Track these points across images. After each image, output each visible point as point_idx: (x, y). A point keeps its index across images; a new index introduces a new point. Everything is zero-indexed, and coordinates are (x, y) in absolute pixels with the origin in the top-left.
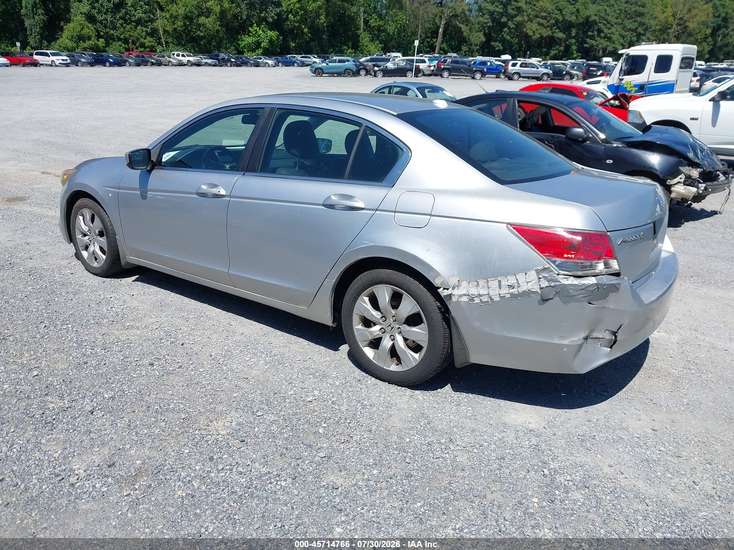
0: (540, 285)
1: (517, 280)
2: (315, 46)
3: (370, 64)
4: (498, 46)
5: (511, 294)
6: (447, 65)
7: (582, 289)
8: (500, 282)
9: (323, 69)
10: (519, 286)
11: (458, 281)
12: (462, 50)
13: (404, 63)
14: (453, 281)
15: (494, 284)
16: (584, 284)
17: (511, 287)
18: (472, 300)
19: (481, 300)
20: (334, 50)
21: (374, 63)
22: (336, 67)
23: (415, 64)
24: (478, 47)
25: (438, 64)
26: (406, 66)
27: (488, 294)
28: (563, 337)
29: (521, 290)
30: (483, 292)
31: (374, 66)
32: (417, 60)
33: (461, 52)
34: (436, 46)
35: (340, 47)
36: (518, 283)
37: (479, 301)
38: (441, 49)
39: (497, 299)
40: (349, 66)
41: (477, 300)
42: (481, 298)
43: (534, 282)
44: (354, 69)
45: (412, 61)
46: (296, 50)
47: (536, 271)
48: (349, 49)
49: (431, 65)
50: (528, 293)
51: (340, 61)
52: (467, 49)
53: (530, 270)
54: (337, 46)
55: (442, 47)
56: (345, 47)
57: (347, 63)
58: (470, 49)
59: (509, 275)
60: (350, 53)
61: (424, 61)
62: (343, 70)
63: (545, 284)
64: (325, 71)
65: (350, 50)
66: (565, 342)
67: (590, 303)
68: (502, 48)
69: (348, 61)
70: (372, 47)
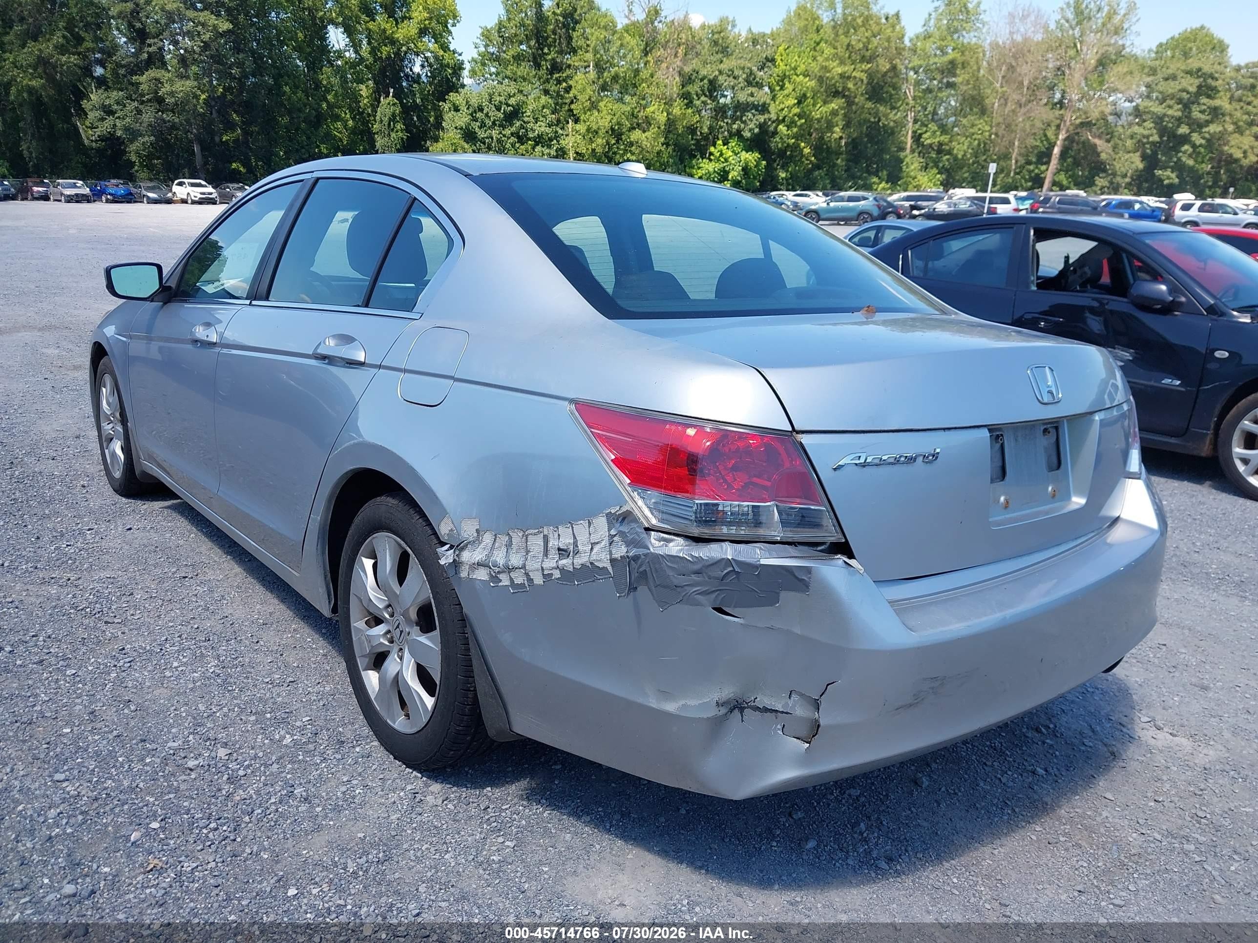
0: (611, 554)
1: (575, 537)
2: (821, 177)
3: (907, 204)
4: (1169, 178)
5: (562, 570)
6: (1049, 208)
7: (697, 572)
8: (546, 539)
9: (821, 214)
10: (576, 552)
11: (477, 531)
12: (1097, 186)
13: (969, 203)
14: (468, 530)
15: (536, 543)
16: (700, 559)
17: (563, 552)
18: (495, 578)
19: (511, 580)
20: (855, 184)
21: (912, 203)
22: (843, 210)
23: (986, 205)
24: (1128, 180)
25: (1032, 206)
26: (971, 208)
27: (524, 567)
28: (666, 695)
29: (579, 561)
30: (516, 560)
31: (913, 208)
32: (991, 198)
33: (1094, 188)
34: (1045, 178)
35: (866, 178)
36: (575, 544)
37: (507, 583)
38: (1054, 183)
39: (538, 580)
40: (867, 208)
41: (505, 581)
42: (513, 575)
43: (603, 543)
44: (876, 212)
45: (983, 200)
46: (788, 184)
47: (609, 515)
48: (880, 183)
49: (1021, 207)
50: (590, 571)
51: (851, 199)
52: (1106, 184)
53: (595, 515)
54: (860, 178)
55: (1057, 180)
56: (875, 180)
57: (862, 202)
58: (1111, 183)
59: (561, 523)
60: (884, 189)
61: (1006, 201)
62: (854, 214)
63: (620, 551)
64: (823, 216)
65: (883, 185)
66: (671, 707)
67: (720, 610)
68: (1177, 181)
69: (865, 199)
70: (923, 179)
